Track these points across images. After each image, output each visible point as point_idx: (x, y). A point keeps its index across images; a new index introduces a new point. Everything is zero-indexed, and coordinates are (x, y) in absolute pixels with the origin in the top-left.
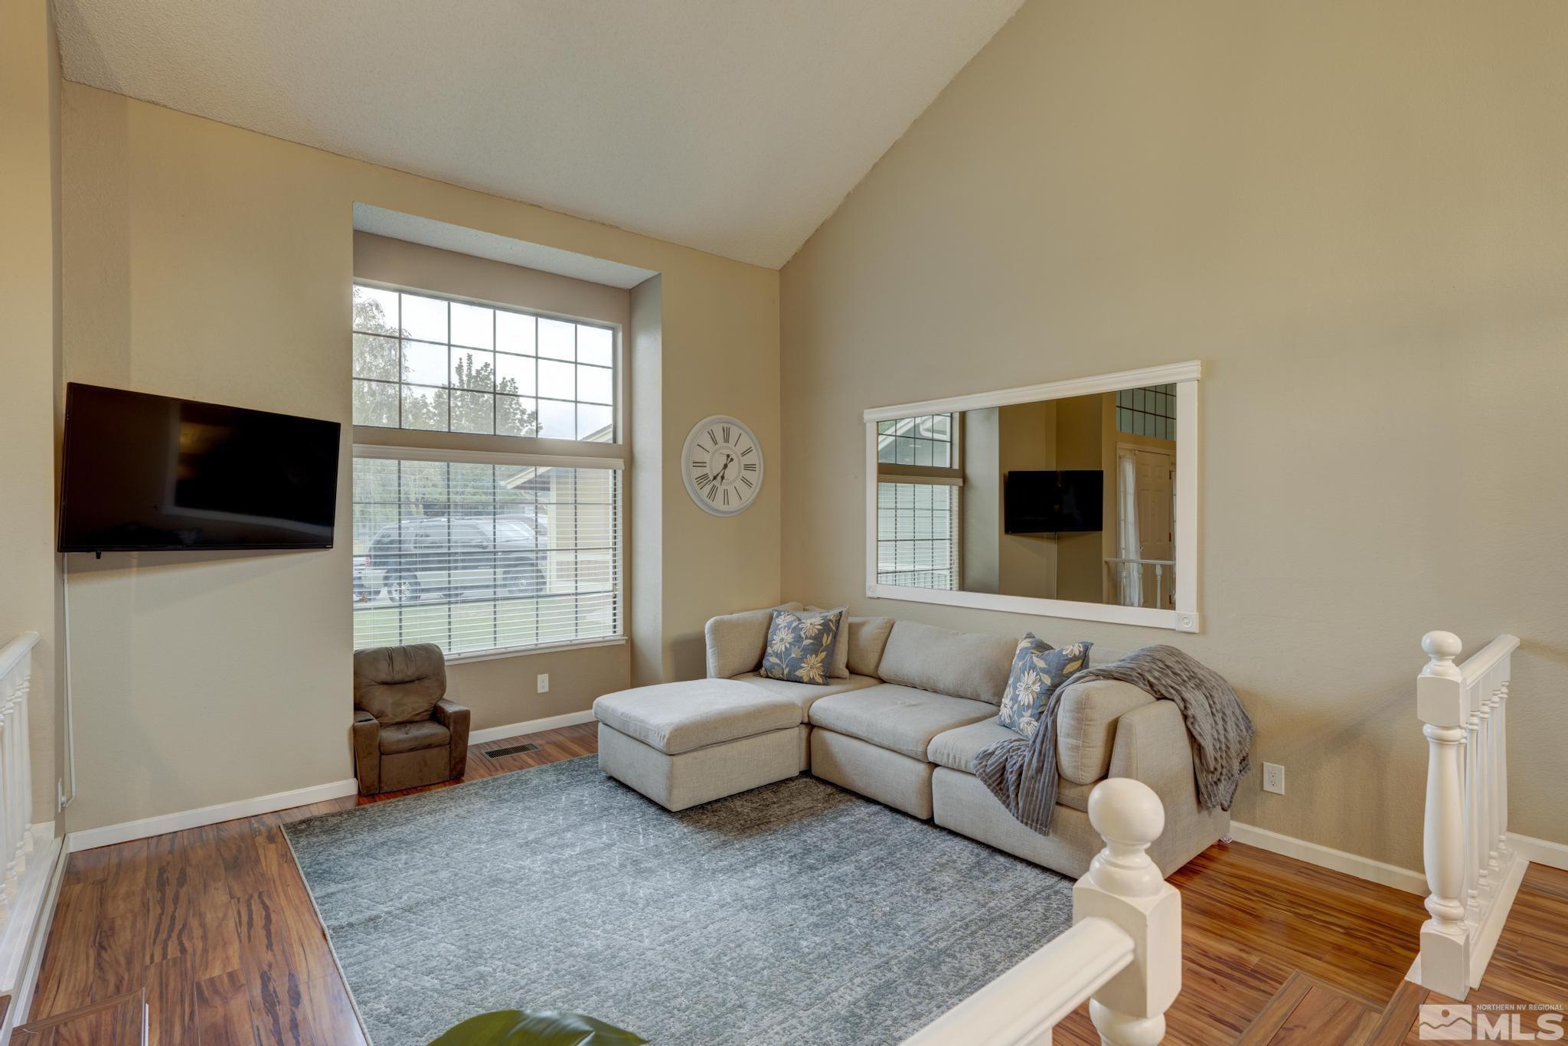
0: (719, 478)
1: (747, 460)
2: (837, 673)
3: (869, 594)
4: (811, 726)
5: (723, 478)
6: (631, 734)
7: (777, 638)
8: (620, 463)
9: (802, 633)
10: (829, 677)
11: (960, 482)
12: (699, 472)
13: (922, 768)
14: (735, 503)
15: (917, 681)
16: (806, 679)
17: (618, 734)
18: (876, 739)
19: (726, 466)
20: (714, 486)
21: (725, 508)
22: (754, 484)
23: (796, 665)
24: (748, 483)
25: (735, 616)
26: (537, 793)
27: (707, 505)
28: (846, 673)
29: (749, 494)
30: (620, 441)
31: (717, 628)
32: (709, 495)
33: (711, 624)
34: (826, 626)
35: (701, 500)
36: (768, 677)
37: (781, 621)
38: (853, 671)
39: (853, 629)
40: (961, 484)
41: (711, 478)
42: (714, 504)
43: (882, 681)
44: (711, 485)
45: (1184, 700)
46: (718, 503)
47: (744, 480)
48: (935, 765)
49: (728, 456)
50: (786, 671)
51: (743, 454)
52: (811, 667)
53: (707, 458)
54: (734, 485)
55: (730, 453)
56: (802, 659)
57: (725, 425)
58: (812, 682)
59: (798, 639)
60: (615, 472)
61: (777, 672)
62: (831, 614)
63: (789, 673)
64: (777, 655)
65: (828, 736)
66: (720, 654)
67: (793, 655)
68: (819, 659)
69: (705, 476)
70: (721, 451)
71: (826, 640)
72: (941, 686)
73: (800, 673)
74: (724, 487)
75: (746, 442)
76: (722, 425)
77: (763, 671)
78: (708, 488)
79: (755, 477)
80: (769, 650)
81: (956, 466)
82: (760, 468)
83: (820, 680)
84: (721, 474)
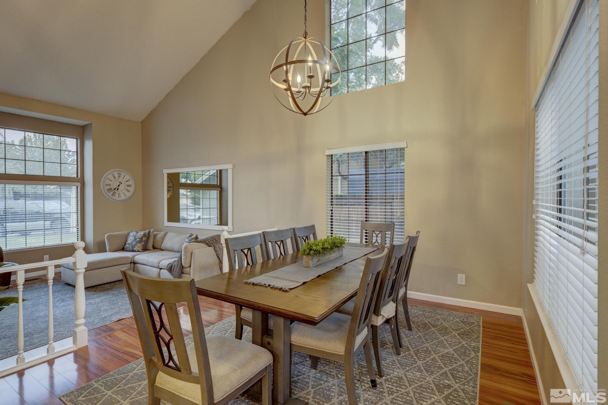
0: (116, 189)
1: (128, 183)
2: (149, 249)
3: (165, 225)
4: (135, 263)
5: (118, 189)
6: (70, 268)
7: (129, 239)
8: (79, 184)
9: (137, 237)
10: (145, 249)
11: (220, 189)
12: (108, 187)
13: (158, 270)
14: (123, 197)
15: (170, 249)
16: (137, 250)
17: (67, 269)
18: (149, 264)
19: (119, 186)
20: (114, 192)
21: (120, 199)
22: (131, 191)
23: (134, 246)
24: (129, 191)
25: (116, 233)
26: (37, 288)
27: (112, 198)
28: (152, 248)
29: (128, 195)
30: (79, 176)
31: (108, 237)
32: (112, 195)
33: (107, 236)
34: (144, 235)
35: (110, 197)
36: (126, 251)
37: (131, 234)
38: (154, 248)
39: (155, 236)
40: (220, 190)
41: (113, 189)
42: (114, 198)
43: (162, 250)
44: (113, 191)
45: (215, 247)
46: (116, 197)
47: (127, 190)
48: (161, 269)
49: (120, 182)
50: (131, 249)
51: (126, 182)
52: (139, 247)
53: (111, 183)
54: (123, 191)
55: (121, 181)
56: (135, 245)
57: (119, 172)
58: (138, 251)
59: (135, 239)
60: (77, 187)
61: (128, 249)
62: (147, 231)
63: (132, 249)
64: (129, 244)
65: (138, 265)
66: (109, 245)
67: (133, 244)
68: (141, 244)
69: (111, 189)
70: (118, 181)
71: (144, 239)
72: (175, 250)
73: (135, 249)
74: (118, 192)
75: (127, 177)
76: (117, 172)
77: (125, 250)
78: (112, 193)
79: (131, 189)
80: (127, 243)
81: (218, 184)
82: (133, 186)
83: (141, 251)
84: (117, 188)
